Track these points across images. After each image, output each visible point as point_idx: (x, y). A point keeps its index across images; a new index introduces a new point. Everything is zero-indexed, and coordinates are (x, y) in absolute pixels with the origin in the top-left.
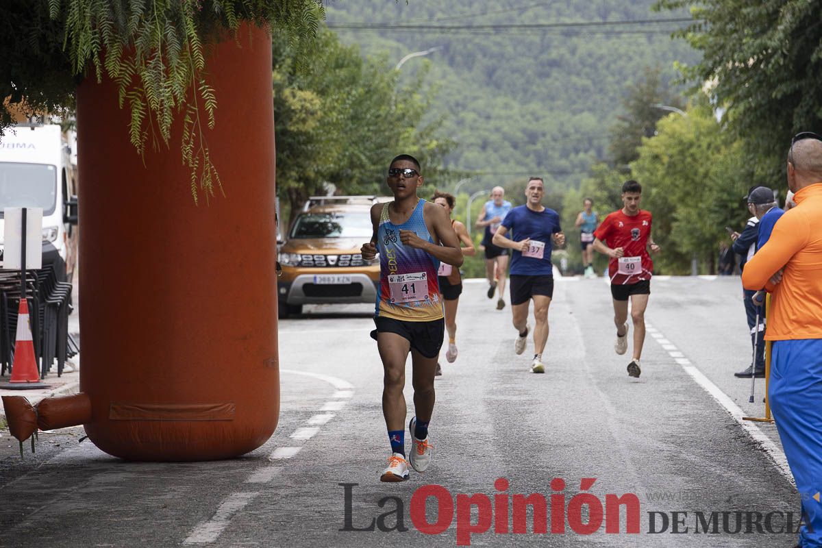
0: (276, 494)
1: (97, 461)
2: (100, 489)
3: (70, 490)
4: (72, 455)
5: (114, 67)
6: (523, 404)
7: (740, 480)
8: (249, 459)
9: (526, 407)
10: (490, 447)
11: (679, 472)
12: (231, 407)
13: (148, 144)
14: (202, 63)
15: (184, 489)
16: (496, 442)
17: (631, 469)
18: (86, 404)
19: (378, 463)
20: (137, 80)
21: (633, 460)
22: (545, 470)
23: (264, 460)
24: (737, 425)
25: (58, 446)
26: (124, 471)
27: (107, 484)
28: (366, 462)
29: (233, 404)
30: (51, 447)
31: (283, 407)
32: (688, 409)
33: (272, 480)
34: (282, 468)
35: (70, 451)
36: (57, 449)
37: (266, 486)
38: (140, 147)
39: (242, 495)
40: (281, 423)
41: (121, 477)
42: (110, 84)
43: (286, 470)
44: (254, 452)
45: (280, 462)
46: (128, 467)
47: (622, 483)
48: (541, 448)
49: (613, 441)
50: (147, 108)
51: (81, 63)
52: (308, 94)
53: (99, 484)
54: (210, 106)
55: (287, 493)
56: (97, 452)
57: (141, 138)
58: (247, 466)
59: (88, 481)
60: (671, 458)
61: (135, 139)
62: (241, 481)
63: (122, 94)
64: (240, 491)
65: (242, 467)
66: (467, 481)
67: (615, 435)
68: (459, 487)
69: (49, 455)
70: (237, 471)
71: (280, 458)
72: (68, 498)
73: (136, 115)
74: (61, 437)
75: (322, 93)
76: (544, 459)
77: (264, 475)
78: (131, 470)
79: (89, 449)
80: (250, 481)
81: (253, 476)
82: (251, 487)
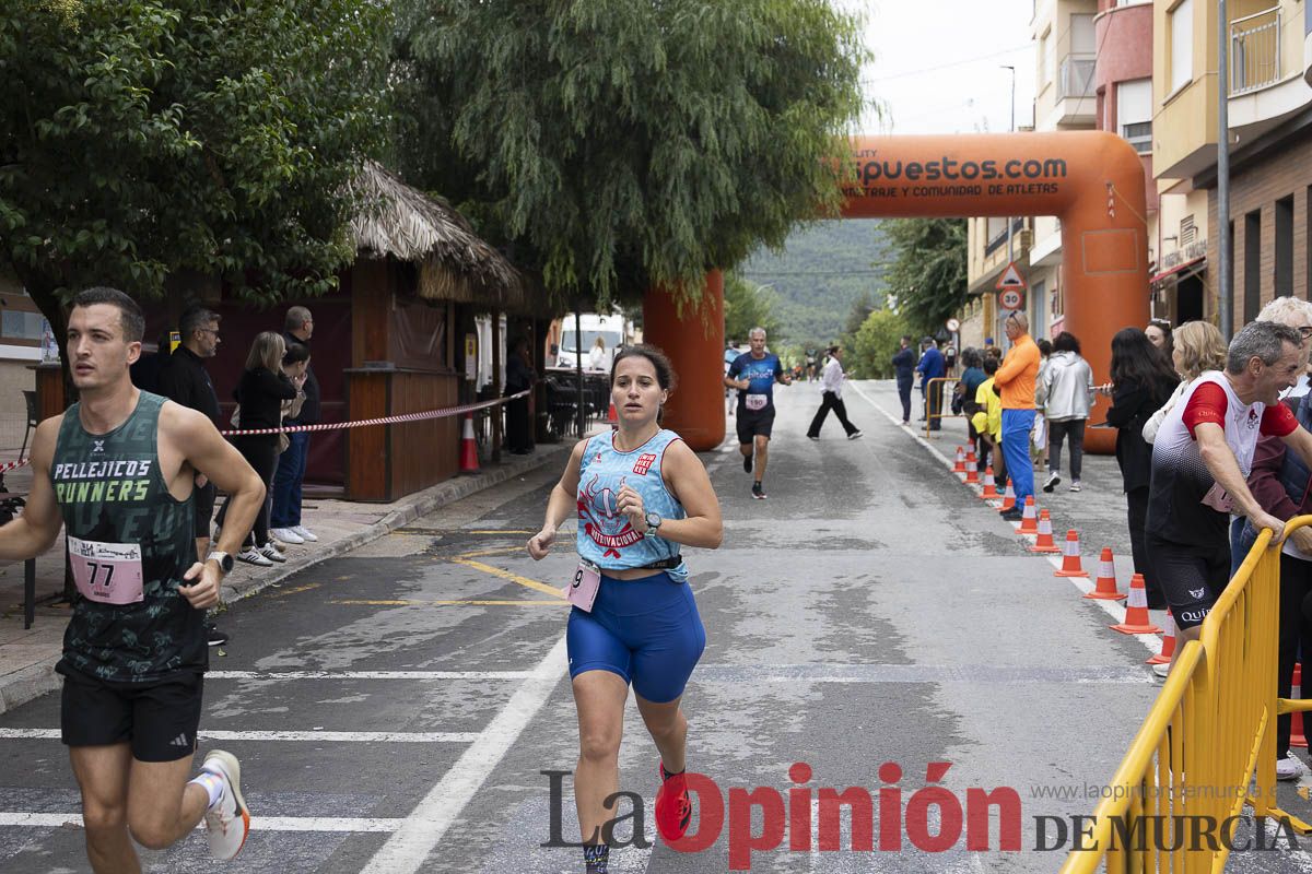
5: (669, 286)
7: (920, 460)
11: (895, 457)
14: (706, 285)
20: (679, 292)
23: (720, 452)
24: (914, 440)
31: (727, 432)
32: (894, 433)
34: (730, 455)
40: (727, 437)
42: (670, 293)
44: (716, 449)
48: (833, 448)
50: (684, 303)
51: (658, 284)
52: (725, 302)
54: (713, 301)
57: (682, 315)
60: (891, 452)
61: (680, 315)
63: (674, 297)
71: (727, 451)
73: (680, 306)
75: (731, 302)
82: (717, 462)
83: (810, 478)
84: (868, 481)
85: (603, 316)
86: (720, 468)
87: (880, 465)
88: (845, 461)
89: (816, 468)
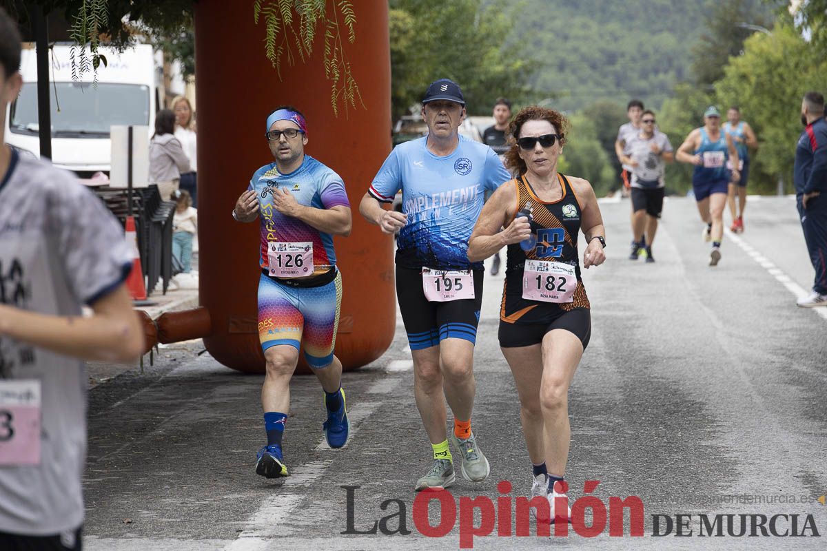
0: (400, 404)
1: (216, 374)
2: (225, 400)
3: (195, 400)
4: (190, 369)
6: (629, 319)
8: (368, 371)
9: (633, 322)
10: (603, 360)
12: (348, 321)
13: (283, 58)
15: (308, 399)
16: (608, 355)
17: (745, 379)
18: (206, 317)
19: (494, 375)
21: (745, 371)
22: (661, 380)
23: (382, 373)
25: (175, 360)
26: (245, 383)
27: (229, 395)
28: (482, 373)
29: (350, 318)
30: (168, 361)
33: (393, 390)
34: (401, 380)
35: (187, 364)
36: (173, 363)
37: (387, 397)
38: (276, 61)
39: (366, 404)
41: (242, 389)
43: (405, 381)
44: (370, 365)
45: (397, 374)
46: (248, 379)
47: (738, 392)
48: (652, 360)
49: (724, 353)
50: (282, 24)
52: (400, 13)
53: (223, 395)
54: (350, 21)
55: (410, 403)
56: (216, 365)
57: (276, 53)
58: (366, 378)
59: (210, 392)
60: (783, 369)
61: (270, 53)
62: (363, 392)
63: (257, 9)
64: (364, 401)
65: (361, 379)
66: (585, 391)
67: (725, 348)
68: (578, 397)
69: (169, 369)
70: (357, 382)
71: (397, 370)
72: (195, 409)
73: (272, 30)
74: (175, 352)
75: (414, 13)
76: (657, 370)
77: (382, 386)
78: (251, 382)
79: (208, 363)
80: (371, 391)
81: (374, 387)
82: (373, 397)
83: (591, 432)
84: (729, 441)
85: (101, 50)
86: (381, 410)
87: (758, 400)
88: (675, 393)
89: (608, 409)
